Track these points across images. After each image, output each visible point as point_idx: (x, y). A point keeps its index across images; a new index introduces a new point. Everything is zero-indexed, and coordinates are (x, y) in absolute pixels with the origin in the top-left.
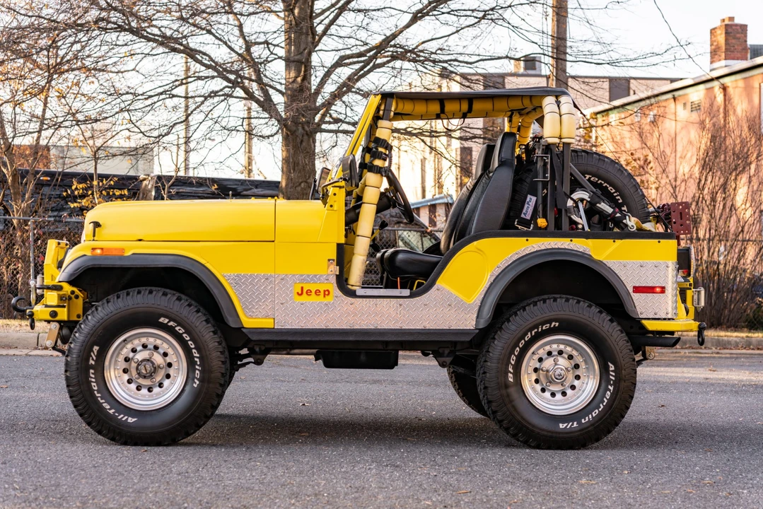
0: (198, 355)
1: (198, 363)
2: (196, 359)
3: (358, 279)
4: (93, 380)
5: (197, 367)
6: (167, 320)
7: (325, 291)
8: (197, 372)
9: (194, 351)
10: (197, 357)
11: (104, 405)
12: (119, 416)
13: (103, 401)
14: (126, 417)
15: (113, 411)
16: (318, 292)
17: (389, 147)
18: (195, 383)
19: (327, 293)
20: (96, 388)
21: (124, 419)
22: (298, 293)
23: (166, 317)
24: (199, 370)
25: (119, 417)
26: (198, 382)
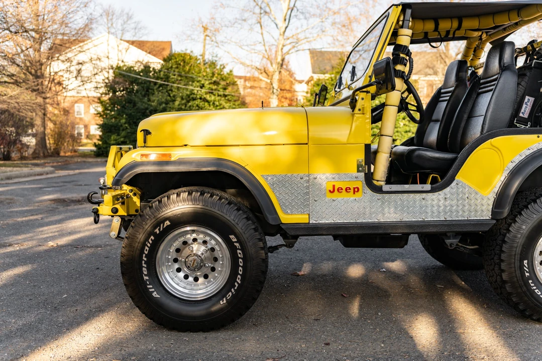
0: (240, 282)
1: (236, 288)
2: (236, 284)
3: (383, 175)
4: (149, 245)
5: (233, 290)
6: (236, 240)
7: (354, 188)
8: (230, 294)
9: (239, 276)
10: (238, 283)
11: (144, 269)
12: (149, 285)
13: (145, 266)
14: (153, 290)
15: (147, 278)
16: (348, 190)
17: (408, 53)
18: (223, 301)
19: (356, 190)
20: (146, 252)
21: (150, 290)
22: (330, 191)
23: (236, 237)
24: (232, 293)
25: (148, 287)
26: (225, 302)
